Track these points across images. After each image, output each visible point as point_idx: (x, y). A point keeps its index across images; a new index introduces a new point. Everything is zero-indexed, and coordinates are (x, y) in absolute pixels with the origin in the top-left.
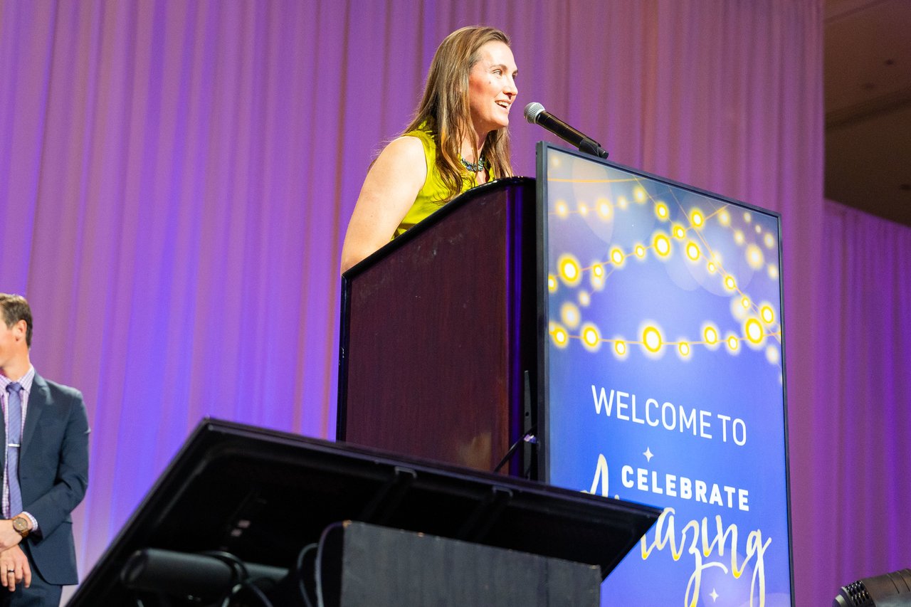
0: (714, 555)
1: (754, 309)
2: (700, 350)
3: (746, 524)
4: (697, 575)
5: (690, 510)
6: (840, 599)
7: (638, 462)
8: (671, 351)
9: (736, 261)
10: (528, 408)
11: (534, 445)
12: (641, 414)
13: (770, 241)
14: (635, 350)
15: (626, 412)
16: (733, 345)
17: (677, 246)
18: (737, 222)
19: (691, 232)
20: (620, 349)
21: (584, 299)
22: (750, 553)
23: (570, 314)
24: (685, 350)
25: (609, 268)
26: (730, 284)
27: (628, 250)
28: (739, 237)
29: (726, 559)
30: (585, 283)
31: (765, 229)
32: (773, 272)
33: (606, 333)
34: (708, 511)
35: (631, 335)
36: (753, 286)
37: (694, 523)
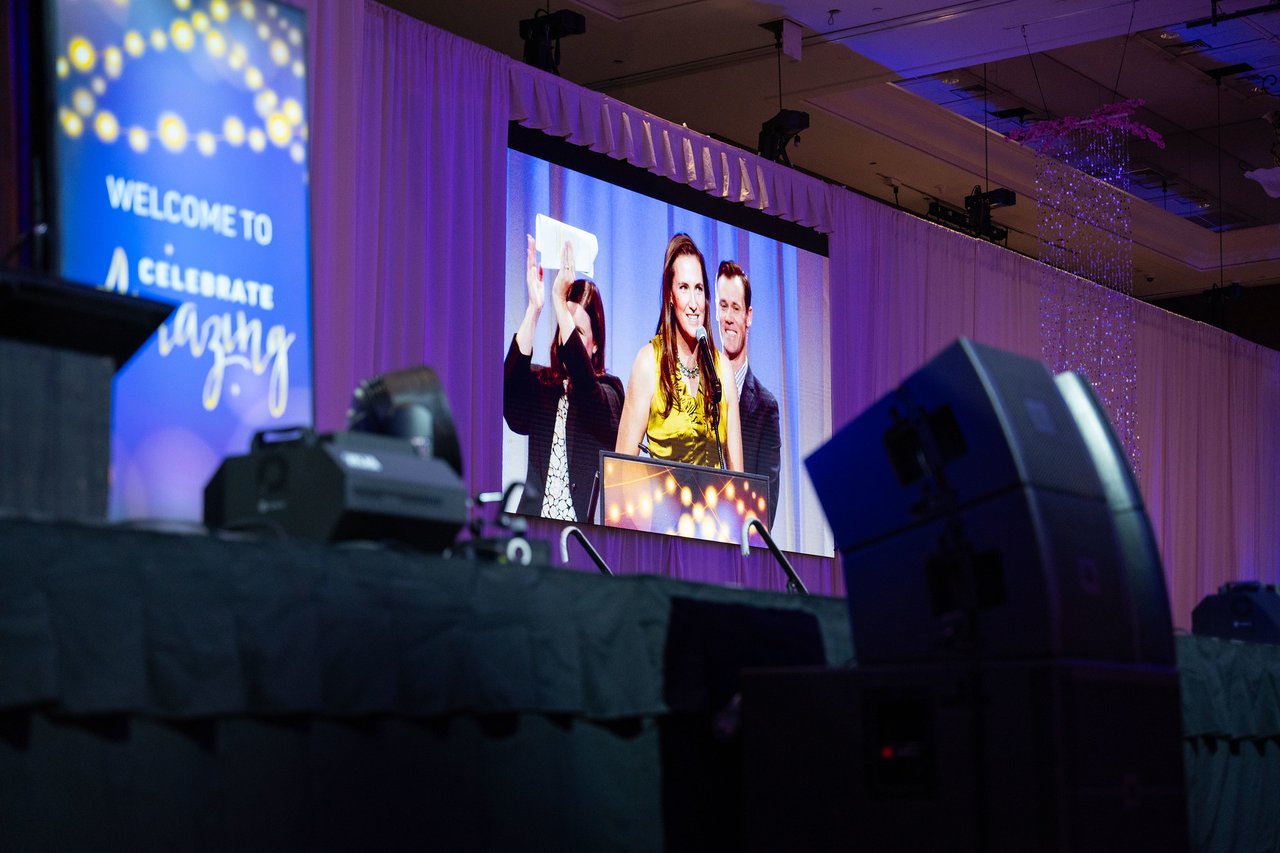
0: (236, 351)
1: (279, 106)
2: (223, 146)
3: (268, 320)
4: (218, 370)
5: (210, 307)
6: (359, 393)
7: (157, 256)
8: (192, 146)
9: (260, 55)
10: (38, 195)
11: (45, 237)
12: (161, 207)
13: (295, 37)
14: (155, 143)
15: (146, 205)
16: (257, 141)
17: (199, 37)
18: (261, 15)
19: (214, 24)
20: (139, 140)
21: (99, 86)
22: (271, 348)
23: (84, 101)
24: (207, 144)
25: (126, 56)
26: (254, 79)
27: (146, 37)
28: (264, 31)
29: (248, 354)
30: (100, 68)
31: (292, 23)
32: (299, 69)
33: (125, 122)
34: (230, 308)
35: (150, 126)
36: (278, 81)
37: (214, 320)
